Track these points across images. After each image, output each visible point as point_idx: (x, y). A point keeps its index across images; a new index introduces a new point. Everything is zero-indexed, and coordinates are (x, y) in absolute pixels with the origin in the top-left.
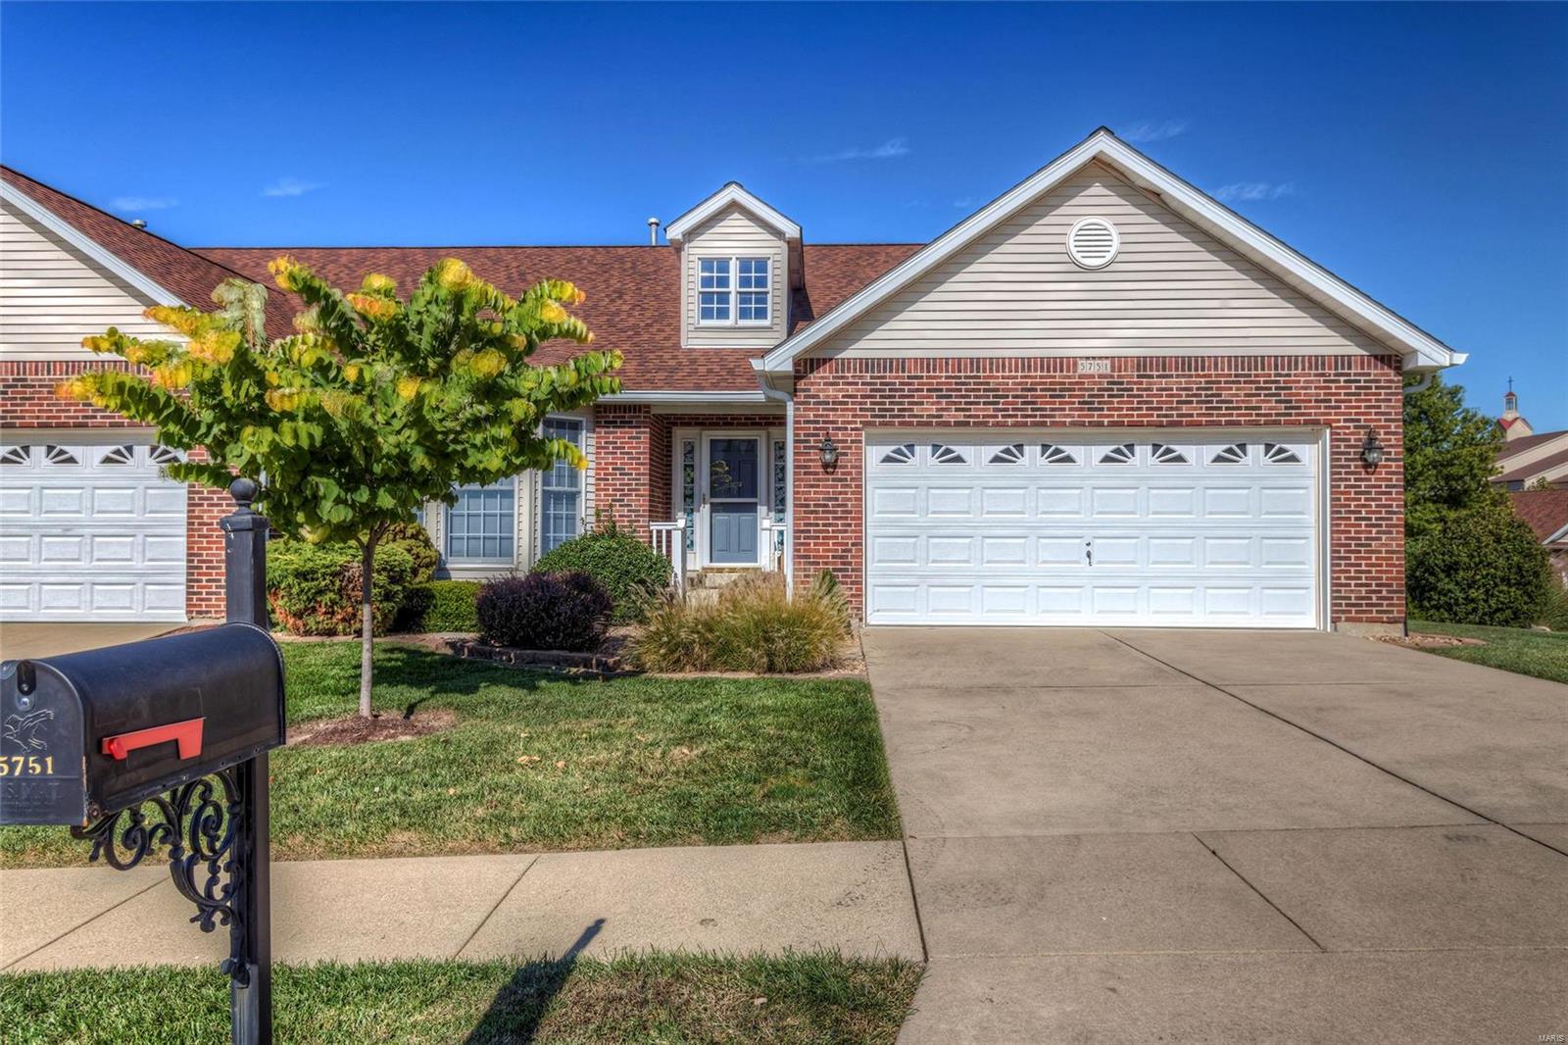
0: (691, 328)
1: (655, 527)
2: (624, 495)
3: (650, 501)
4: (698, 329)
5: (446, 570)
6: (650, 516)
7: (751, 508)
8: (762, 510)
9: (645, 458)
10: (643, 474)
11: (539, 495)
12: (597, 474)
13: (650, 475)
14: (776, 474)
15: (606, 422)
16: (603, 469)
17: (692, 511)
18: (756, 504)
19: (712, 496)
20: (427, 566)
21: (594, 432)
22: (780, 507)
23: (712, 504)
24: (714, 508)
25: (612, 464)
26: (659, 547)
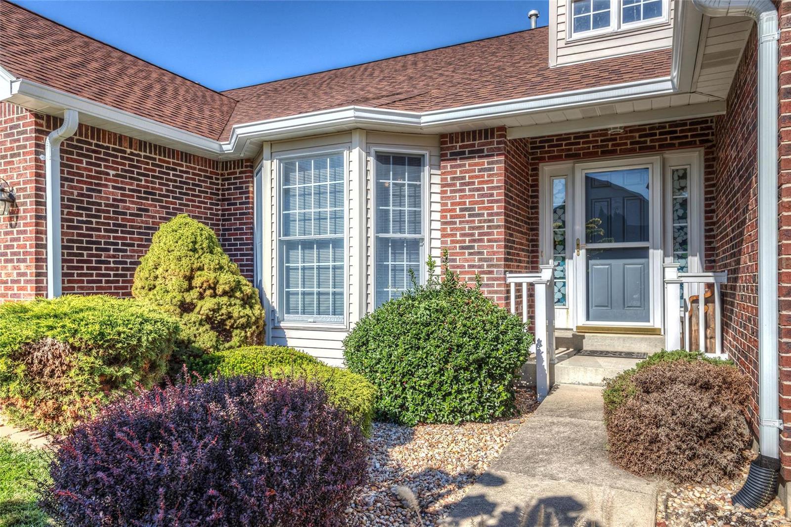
0: (562, 44)
1: (513, 279)
2: (474, 241)
3: (506, 247)
4: (569, 44)
5: (280, 328)
6: (506, 266)
7: (642, 253)
8: (656, 256)
9: (499, 195)
10: (497, 214)
11: (372, 242)
12: (443, 217)
13: (506, 215)
14: (675, 211)
15: (452, 154)
16: (450, 211)
17: (564, 259)
18: (647, 248)
19: (587, 242)
20: (243, 327)
21: (439, 168)
22: (680, 253)
23: (587, 250)
24: (592, 255)
25: (459, 204)
26: (519, 304)
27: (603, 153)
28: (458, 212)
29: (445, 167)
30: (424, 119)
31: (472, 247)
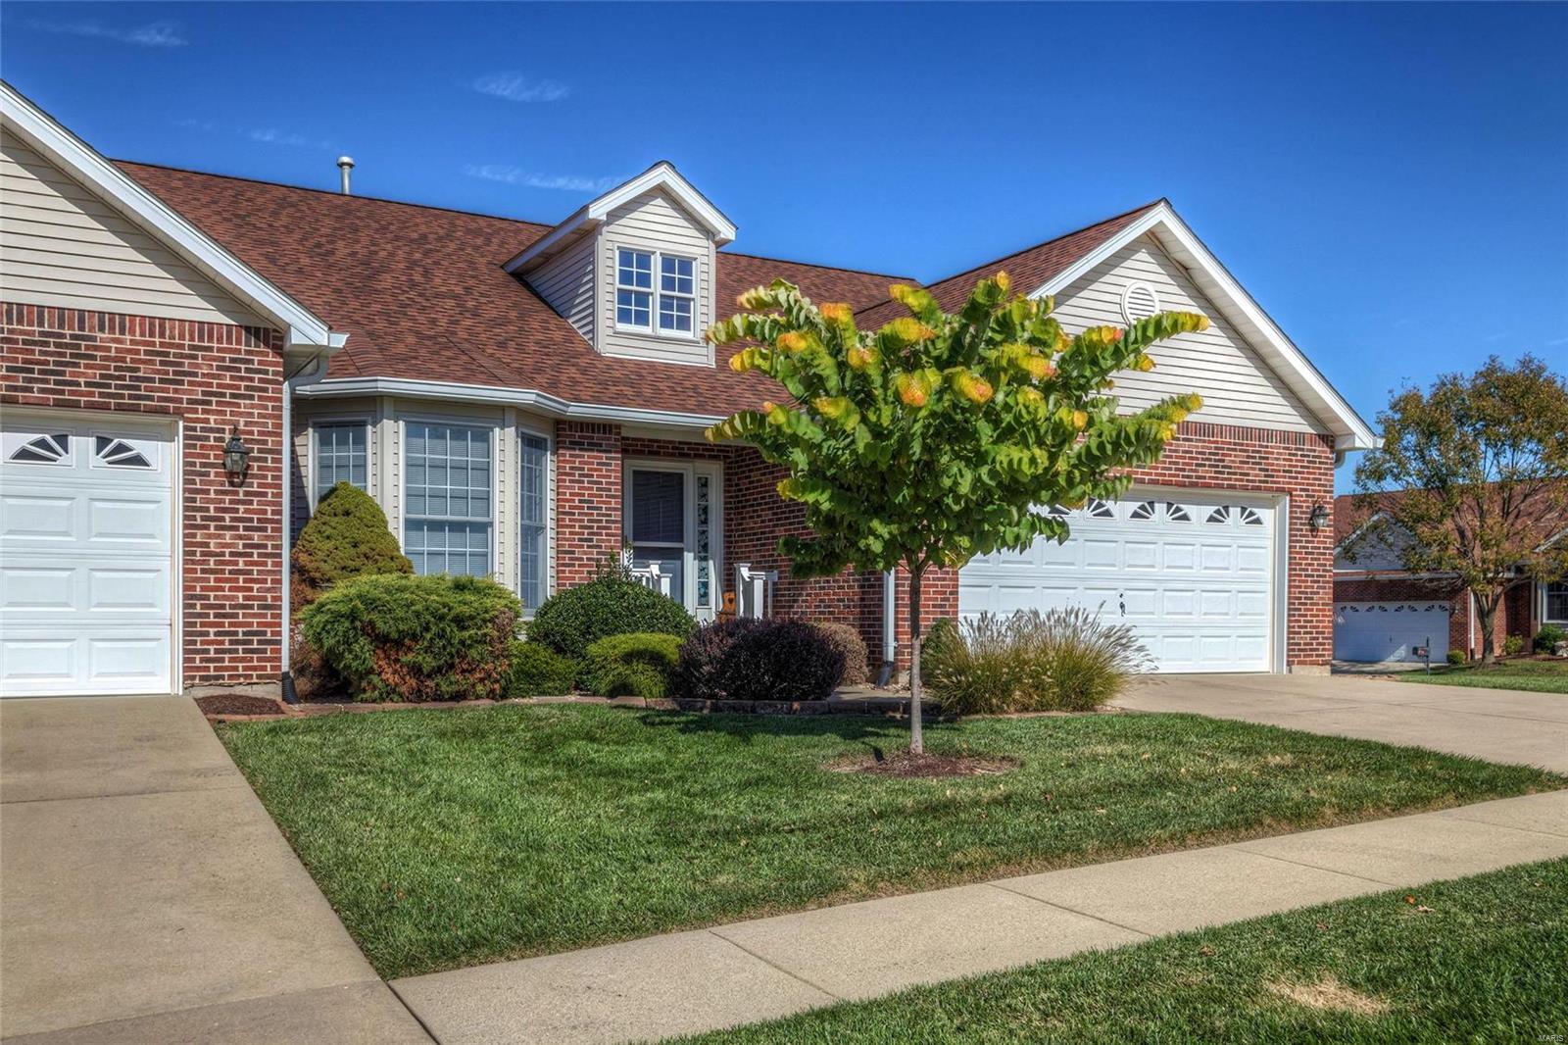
0: (610, 331)
2: (593, 534)
4: (618, 334)
7: (681, 554)
8: (688, 557)
9: (616, 489)
10: (614, 509)
11: (519, 530)
12: (559, 506)
14: (698, 516)
15: (571, 443)
16: (567, 501)
18: (683, 550)
19: (634, 539)
21: (560, 455)
22: (702, 554)
23: (634, 548)
25: (578, 494)
27: (650, 453)
28: (577, 503)
29: (564, 455)
30: (571, 409)
31: (591, 540)
